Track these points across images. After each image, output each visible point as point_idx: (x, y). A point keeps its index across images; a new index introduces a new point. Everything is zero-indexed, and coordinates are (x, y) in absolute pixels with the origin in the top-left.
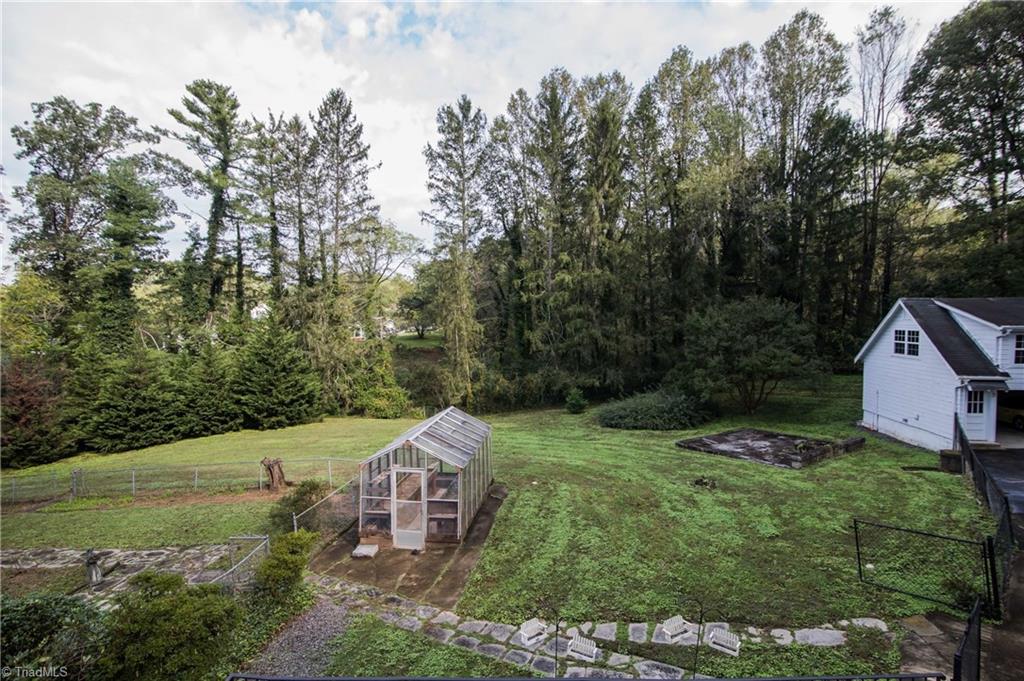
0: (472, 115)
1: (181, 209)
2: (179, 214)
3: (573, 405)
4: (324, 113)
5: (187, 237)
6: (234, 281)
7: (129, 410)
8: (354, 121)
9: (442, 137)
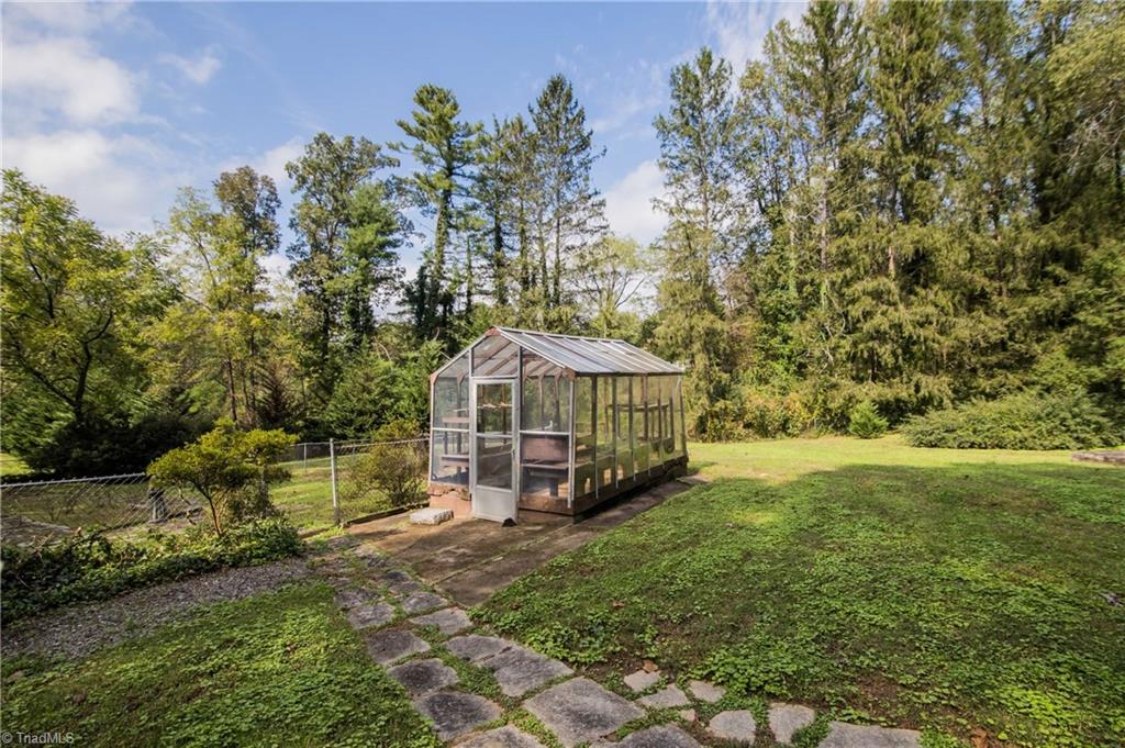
0: (714, 68)
1: (417, 230)
2: (416, 234)
3: (864, 426)
4: (545, 104)
5: (422, 256)
6: (465, 299)
7: (352, 412)
8: (575, 107)
9: (676, 104)
